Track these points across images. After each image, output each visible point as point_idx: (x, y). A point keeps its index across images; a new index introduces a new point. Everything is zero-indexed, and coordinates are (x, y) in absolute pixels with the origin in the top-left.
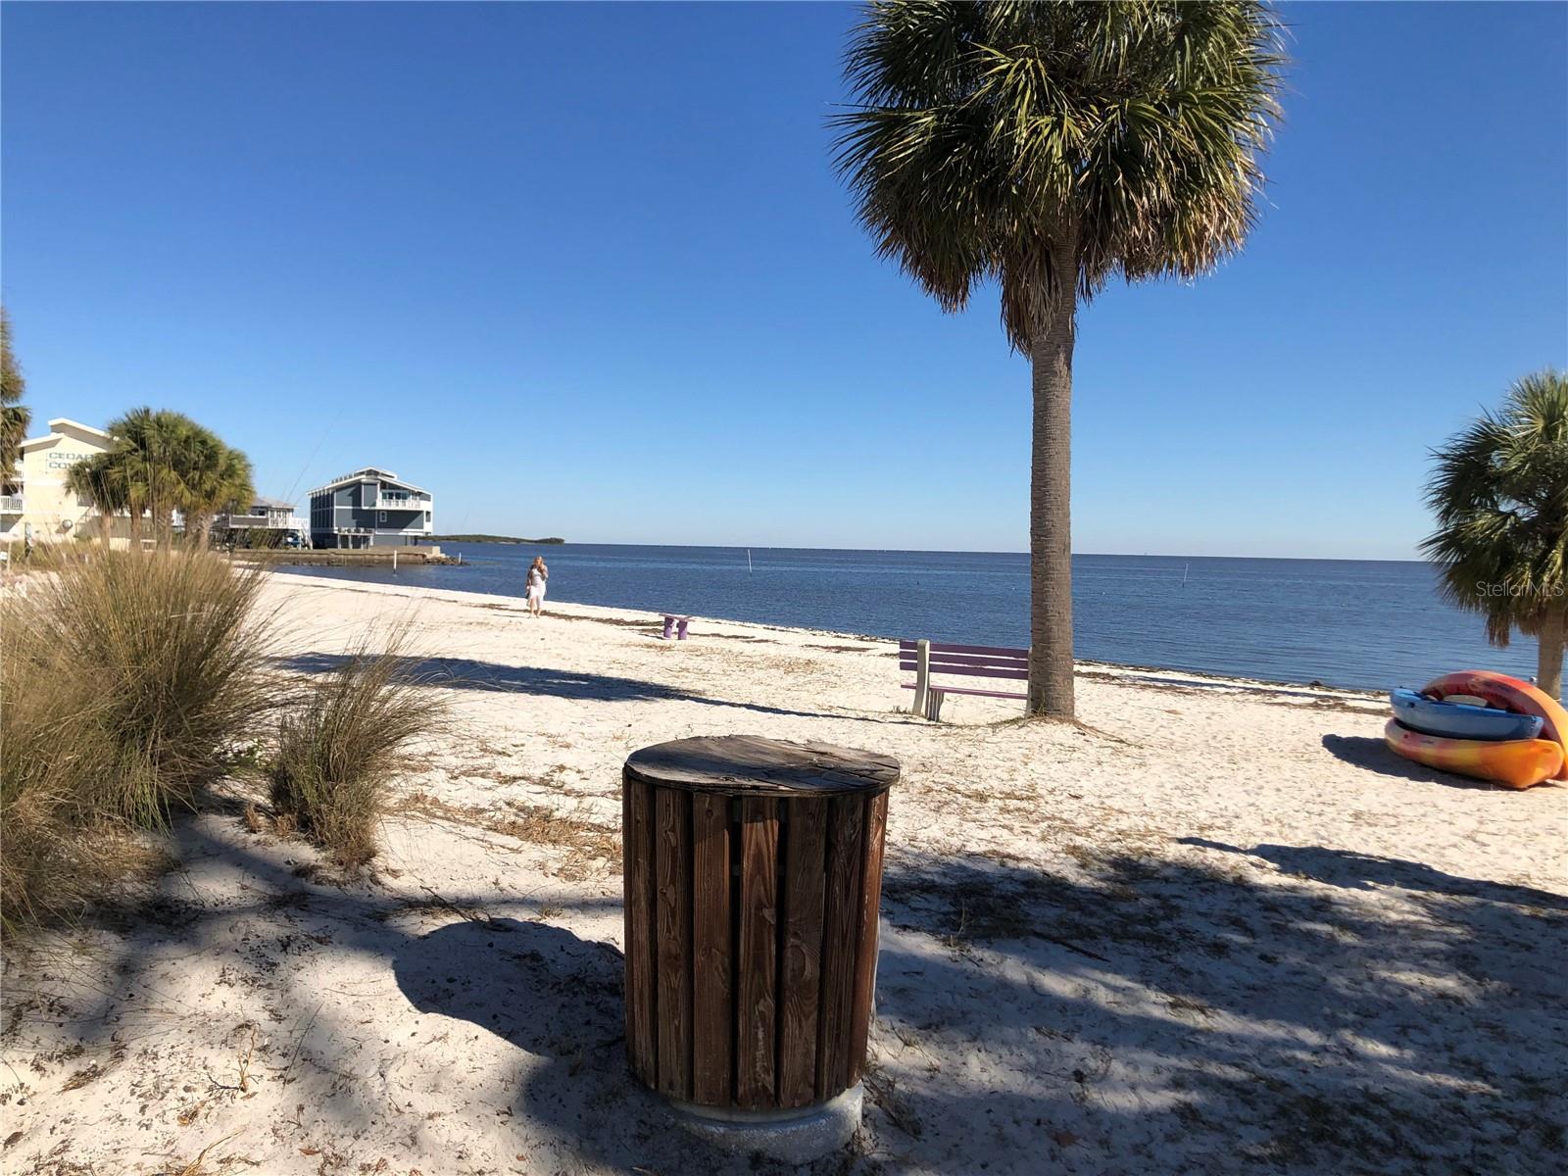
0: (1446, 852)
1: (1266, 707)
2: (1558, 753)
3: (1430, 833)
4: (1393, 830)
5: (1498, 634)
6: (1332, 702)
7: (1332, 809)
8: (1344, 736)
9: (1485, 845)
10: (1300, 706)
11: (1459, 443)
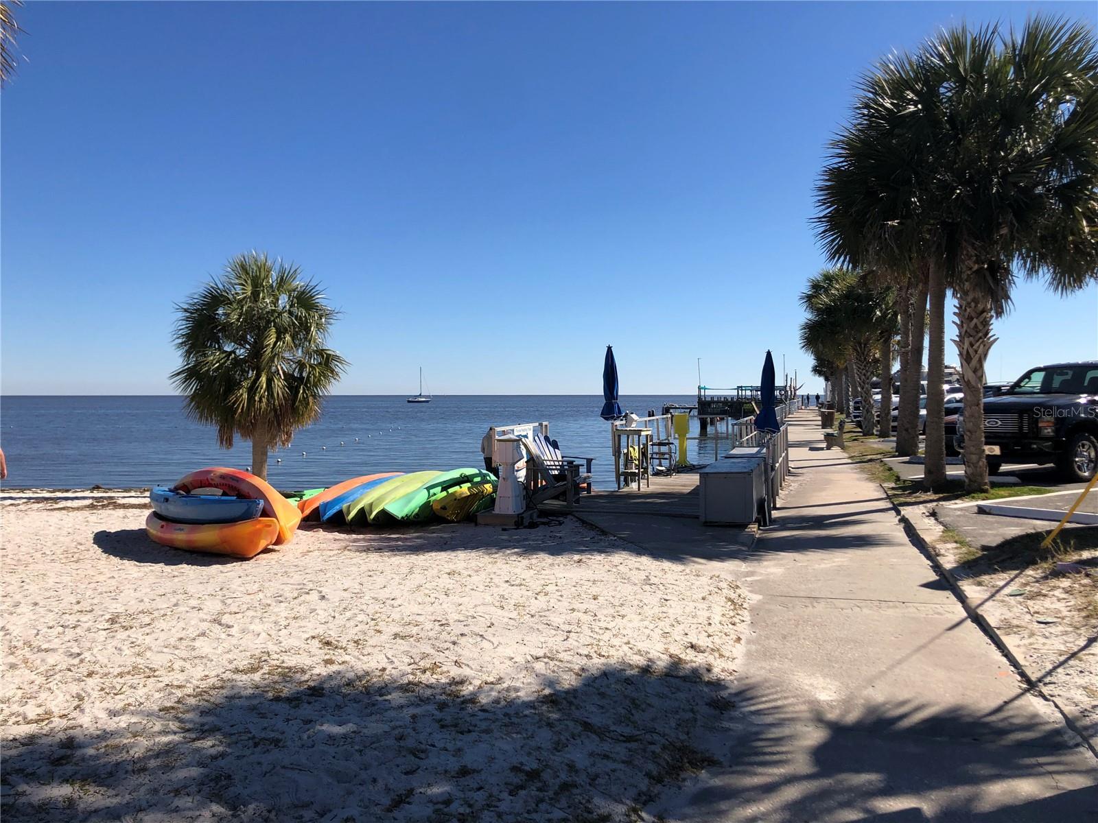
0: (197, 644)
1: (46, 513)
2: (276, 526)
3: (182, 624)
4: (147, 630)
5: (226, 439)
6: (106, 502)
7: (89, 616)
8: (113, 531)
9: (229, 627)
10: (78, 509)
11: (196, 301)
